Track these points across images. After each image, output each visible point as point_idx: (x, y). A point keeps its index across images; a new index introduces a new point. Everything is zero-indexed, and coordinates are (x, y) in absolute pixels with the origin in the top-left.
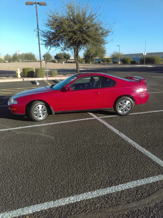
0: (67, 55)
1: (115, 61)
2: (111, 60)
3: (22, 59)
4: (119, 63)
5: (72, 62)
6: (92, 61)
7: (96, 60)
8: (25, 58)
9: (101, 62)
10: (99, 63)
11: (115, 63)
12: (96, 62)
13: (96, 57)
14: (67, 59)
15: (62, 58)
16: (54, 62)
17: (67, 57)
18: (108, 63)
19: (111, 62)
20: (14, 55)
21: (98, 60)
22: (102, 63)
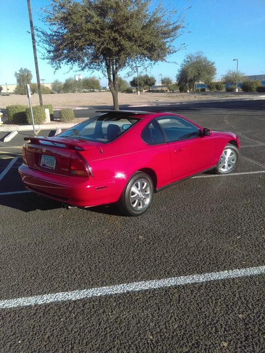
0: (149, 80)
1: (231, 86)
2: (224, 85)
3: (79, 87)
4: (237, 90)
5: (158, 91)
6: (190, 88)
7: (199, 85)
8: (84, 85)
9: (207, 90)
10: (203, 90)
11: (230, 90)
12: (198, 90)
13: (198, 82)
14: (150, 85)
15: (142, 85)
16: (129, 91)
17: (149, 83)
18: (218, 91)
19: (224, 90)
20: (67, 81)
21: (202, 85)
22: (209, 90)
